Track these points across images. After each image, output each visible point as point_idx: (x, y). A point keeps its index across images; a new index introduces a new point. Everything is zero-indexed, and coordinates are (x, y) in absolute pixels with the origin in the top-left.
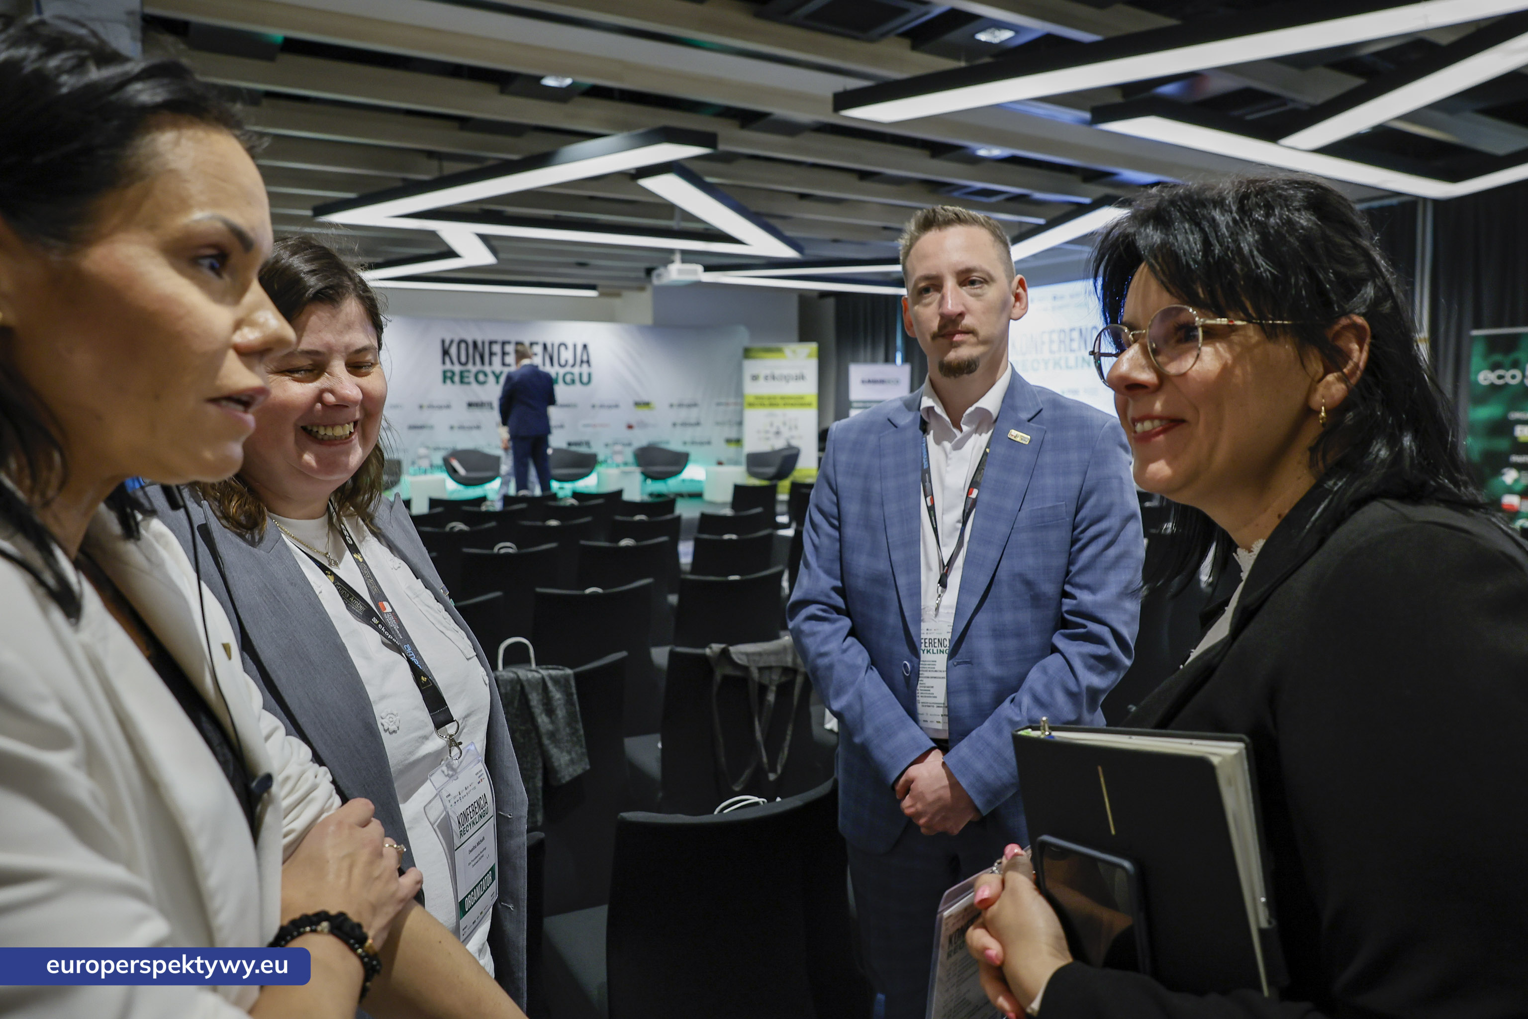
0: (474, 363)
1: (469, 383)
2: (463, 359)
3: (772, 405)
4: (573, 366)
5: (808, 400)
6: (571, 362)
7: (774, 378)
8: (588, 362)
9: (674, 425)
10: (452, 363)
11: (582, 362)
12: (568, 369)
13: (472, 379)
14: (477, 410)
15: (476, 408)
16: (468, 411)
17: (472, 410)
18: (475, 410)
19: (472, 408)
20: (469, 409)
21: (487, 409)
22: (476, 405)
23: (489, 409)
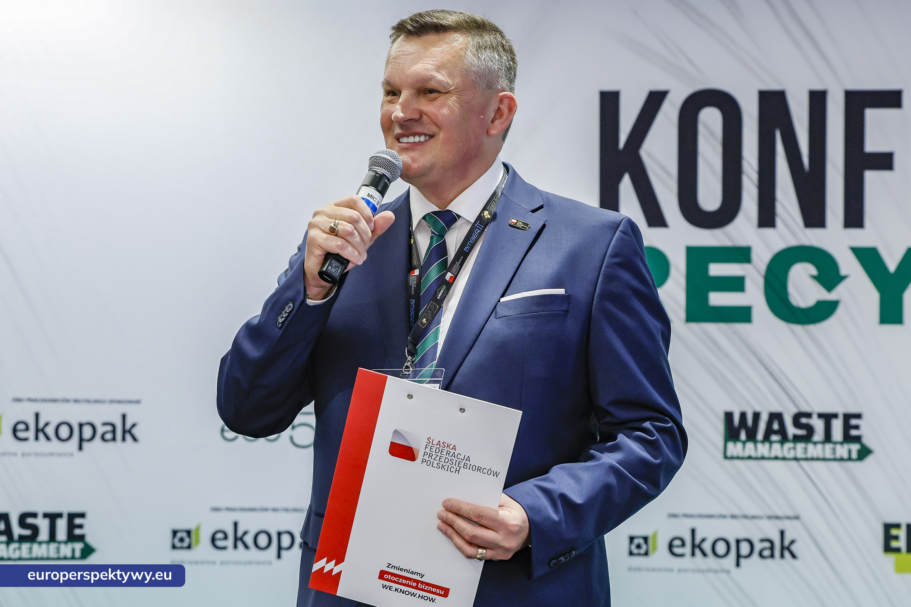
2: (710, 200)
14: (776, 458)
15: (767, 445)
16: (726, 457)
17: (750, 458)
18: (763, 458)
19: (750, 445)
20: (734, 449)
21: (842, 451)
22: (769, 432)
23: (854, 455)
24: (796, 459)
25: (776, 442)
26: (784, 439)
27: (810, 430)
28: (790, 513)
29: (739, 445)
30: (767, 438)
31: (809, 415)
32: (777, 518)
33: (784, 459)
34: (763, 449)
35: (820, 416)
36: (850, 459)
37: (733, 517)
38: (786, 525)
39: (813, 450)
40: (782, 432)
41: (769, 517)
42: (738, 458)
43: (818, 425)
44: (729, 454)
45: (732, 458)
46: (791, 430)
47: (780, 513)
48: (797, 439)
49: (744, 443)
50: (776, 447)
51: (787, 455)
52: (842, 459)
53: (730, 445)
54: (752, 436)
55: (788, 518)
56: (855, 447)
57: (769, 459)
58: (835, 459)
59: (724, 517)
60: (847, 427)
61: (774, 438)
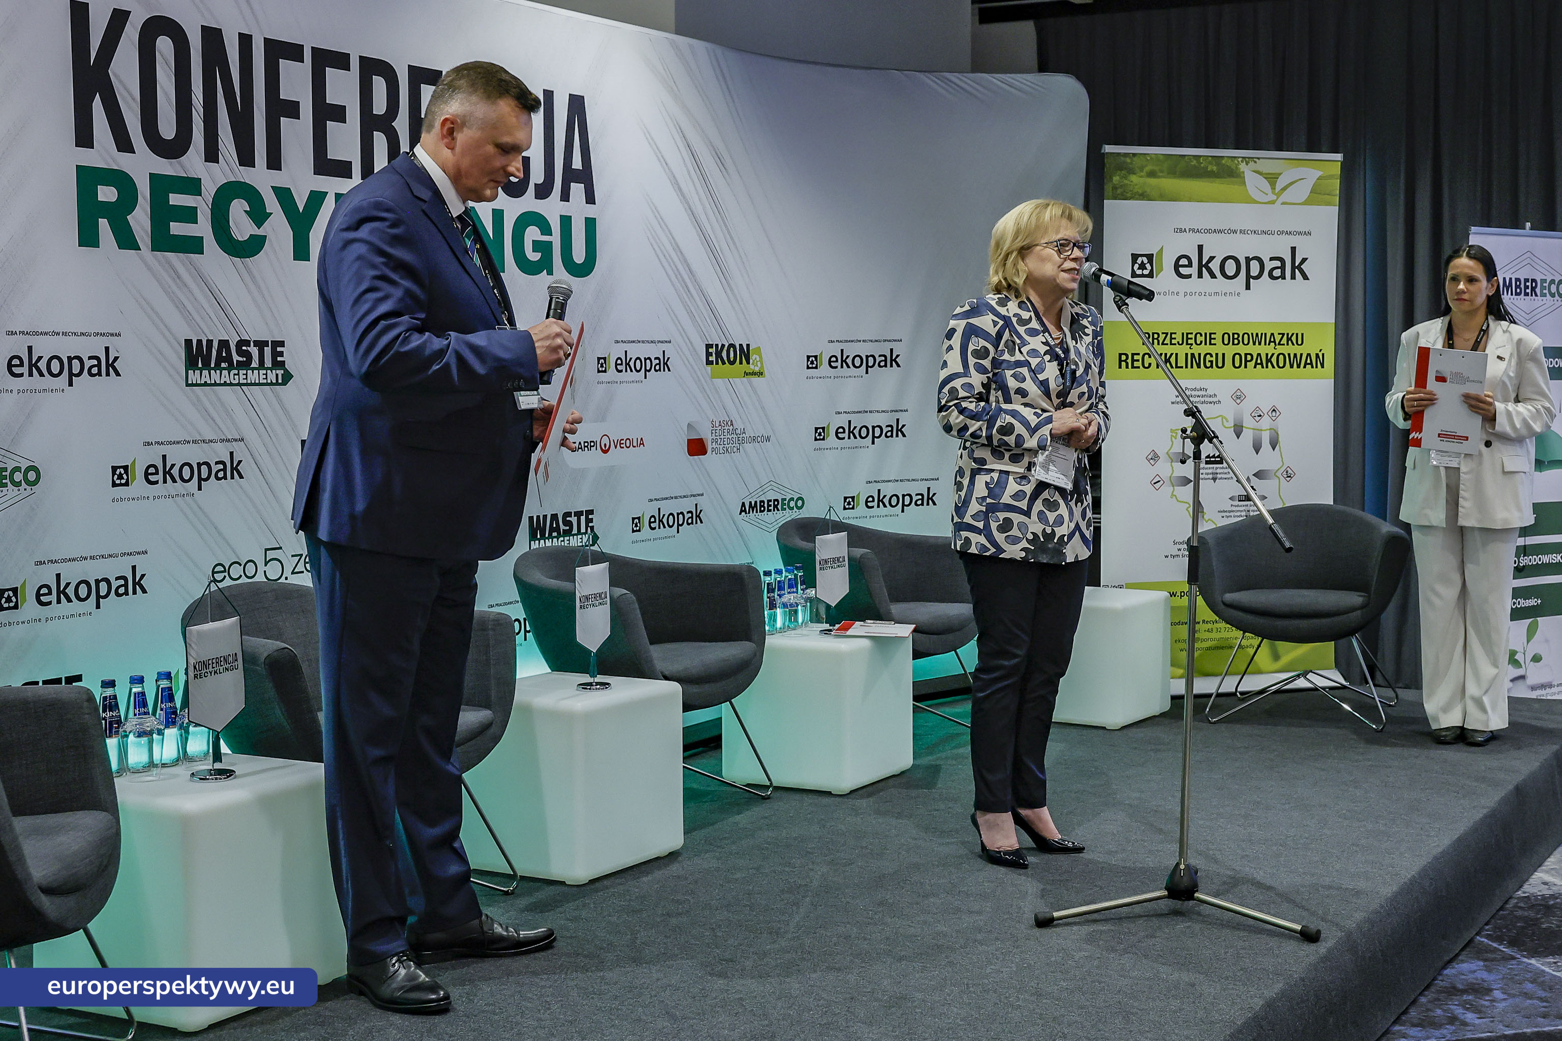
0: (212, 155)
1: (194, 245)
2: (167, 129)
3: (1195, 361)
4: (543, 192)
5: (1309, 348)
6: (537, 175)
7: (1204, 267)
8: (585, 176)
9: (820, 433)
10: (124, 144)
11: (570, 176)
12: (528, 202)
13: (203, 228)
14: (225, 384)
15: (218, 372)
16: (188, 385)
17: (206, 384)
18: (215, 384)
19: (205, 372)
20: (194, 377)
21: (272, 376)
22: (219, 359)
23: (280, 381)
24: (239, 384)
25: (224, 369)
26: (231, 367)
27: (248, 355)
28: (238, 437)
29: (198, 372)
30: (218, 365)
31: (247, 343)
32: (228, 441)
33: (231, 384)
34: (215, 376)
35: (257, 343)
36: (277, 384)
37: (195, 442)
38: (237, 447)
39: (253, 376)
40: (229, 359)
41: (223, 440)
42: (197, 385)
43: (254, 351)
44: (190, 382)
45: (193, 385)
46: (236, 358)
47: (230, 437)
48: (241, 365)
49: (201, 370)
50: (225, 372)
51: (233, 382)
52: (272, 384)
53: (191, 372)
54: (206, 365)
55: (236, 440)
56: (280, 372)
57: (220, 385)
58: (267, 384)
59: (189, 442)
60: (275, 354)
61: (223, 365)
